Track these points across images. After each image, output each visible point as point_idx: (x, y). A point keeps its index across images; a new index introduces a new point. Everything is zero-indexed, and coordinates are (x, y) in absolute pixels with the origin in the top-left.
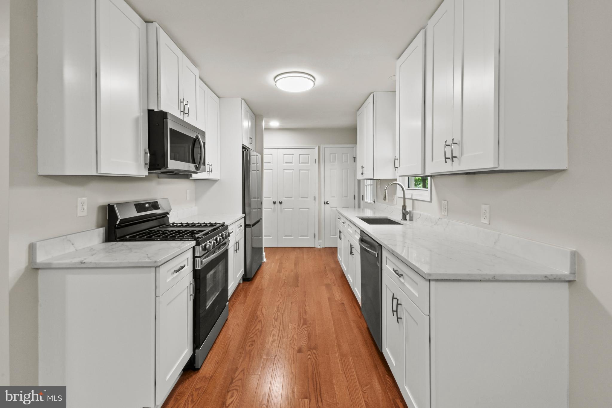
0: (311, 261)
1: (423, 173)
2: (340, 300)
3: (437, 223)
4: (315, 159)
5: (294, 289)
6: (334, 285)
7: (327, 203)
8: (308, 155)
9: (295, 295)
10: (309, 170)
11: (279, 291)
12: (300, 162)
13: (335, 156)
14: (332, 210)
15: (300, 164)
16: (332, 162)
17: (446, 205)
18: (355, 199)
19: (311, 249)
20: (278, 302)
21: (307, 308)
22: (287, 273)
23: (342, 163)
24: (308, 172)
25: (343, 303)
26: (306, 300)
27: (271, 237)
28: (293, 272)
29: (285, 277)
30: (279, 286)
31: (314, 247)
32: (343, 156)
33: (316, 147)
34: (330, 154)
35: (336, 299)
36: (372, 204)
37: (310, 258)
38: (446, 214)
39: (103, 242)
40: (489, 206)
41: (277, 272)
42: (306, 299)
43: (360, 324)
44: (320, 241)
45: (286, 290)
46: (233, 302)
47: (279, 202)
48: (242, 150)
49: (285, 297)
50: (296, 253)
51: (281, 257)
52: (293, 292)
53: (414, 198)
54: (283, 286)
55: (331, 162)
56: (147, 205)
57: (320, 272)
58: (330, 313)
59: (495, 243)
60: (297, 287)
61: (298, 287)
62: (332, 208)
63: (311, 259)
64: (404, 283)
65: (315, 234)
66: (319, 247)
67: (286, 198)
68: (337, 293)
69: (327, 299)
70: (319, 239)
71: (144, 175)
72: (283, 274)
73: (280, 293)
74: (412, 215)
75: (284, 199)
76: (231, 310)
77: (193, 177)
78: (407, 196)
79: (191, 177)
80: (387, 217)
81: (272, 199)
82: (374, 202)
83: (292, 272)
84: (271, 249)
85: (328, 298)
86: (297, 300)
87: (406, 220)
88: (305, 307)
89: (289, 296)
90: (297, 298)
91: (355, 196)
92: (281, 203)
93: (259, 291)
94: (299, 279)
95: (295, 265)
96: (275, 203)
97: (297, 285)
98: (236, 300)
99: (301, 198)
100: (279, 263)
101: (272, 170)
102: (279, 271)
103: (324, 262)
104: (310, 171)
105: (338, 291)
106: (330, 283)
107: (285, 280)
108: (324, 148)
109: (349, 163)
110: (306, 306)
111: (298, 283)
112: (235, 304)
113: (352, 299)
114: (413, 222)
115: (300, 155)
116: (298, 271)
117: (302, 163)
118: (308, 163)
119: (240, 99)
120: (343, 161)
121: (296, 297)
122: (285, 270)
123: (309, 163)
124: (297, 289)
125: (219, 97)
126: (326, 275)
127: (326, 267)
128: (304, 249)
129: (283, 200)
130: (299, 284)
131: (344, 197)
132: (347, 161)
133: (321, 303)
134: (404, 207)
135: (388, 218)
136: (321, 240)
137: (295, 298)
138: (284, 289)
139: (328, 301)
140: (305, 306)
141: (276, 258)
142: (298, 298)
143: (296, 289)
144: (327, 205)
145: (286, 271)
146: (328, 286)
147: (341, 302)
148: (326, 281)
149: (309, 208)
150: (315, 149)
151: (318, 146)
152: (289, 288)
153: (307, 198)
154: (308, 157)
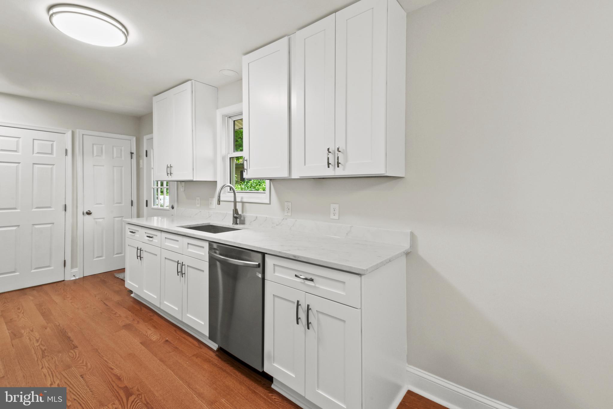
0: (72, 302)
1: (289, 176)
2: (160, 338)
3: (280, 223)
4: (66, 149)
5: (70, 354)
6: (137, 323)
7: (89, 213)
8: (52, 142)
10: (54, 165)
11: (42, 368)
12: (36, 151)
13: (102, 148)
14: (96, 222)
15: (34, 155)
16: (97, 156)
17: (290, 206)
18: (132, 205)
19: (58, 284)
21: (117, 371)
22: (37, 334)
23: (113, 158)
24: (52, 169)
25: (167, 341)
26: (107, 360)
28: (48, 328)
29: (37, 340)
30: (36, 359)
31: (64, 281)
32: (115, 149)
33: (69, 131)
34: (93, 144)
35: (154, 340)
36: (168, 210)
37: (68, 298)
38: (290, 214)
40: (338, 205)
42: (105, 358)
43: (205, 355)
44: (75, 270)
45: (55, 362)
49: (62, 372)
52: (73, 358)
53: (245, 200)
54: (43, 358)
55: (95, 155)
57: (100, 313)
58: (158, 361)
59: (347, 234)
62: (95, 220)
63: (71, 299)
64: (316, 286)
65: (65, 261)
66: (74, 278)
68: (149, 332)
69: (141, 345)
70: (72, 267)
72: (28, 338)
73: (45, 370)
74: (244, 218)
78: (238, 199)
80: (209, 223)
82: (173, 208)
83: (46, 328)
85: (141, 343)
86: (89, 367)
87: (237, 224)
88: (112, 371)
89: (69, 367)
90: (86, 364)
91: (132, 201)
94: (70, 334)
95: (43, 316)
97: (73, 344)
99: (37, 208)
100: (6, 323)
103: (97, 297)
104: (55, 166)
105: (149, 329)
106: (128, 322)
107: (41, 346)
108: (83, 135)
109: (123, 159)
110: (112, 369)
113: (175, 330)
114: (245, 225)
115: (33, 139)
116: (58, 324)
117: (38, 153)
118: (52, 153)
120: (115, 156)
121: (84, 364)
122: (28, 330)
123: (53, 155)
124: (76, 351)
126: (115, 314)
127: (105, 302)
130: (76, 342)
131: (117, 203)
132: (121, 157)
133: (135, 354)
134: (236, 211)
135: (211, 224)
136: (76, 267)
137: (84, 366)
138: (49, 360)
139: (143, 348)
140: (110, 370)
142: (89, 364)
144: (87, 216)
145: (32, 331)
146: (127, 327)
147: (163, 341)
148: (121, 322)
149: (53, 223)
150: (66, 134)
151: (71, 131)
152: (58, 355)
153: (50, 207)
154: (52, 145)
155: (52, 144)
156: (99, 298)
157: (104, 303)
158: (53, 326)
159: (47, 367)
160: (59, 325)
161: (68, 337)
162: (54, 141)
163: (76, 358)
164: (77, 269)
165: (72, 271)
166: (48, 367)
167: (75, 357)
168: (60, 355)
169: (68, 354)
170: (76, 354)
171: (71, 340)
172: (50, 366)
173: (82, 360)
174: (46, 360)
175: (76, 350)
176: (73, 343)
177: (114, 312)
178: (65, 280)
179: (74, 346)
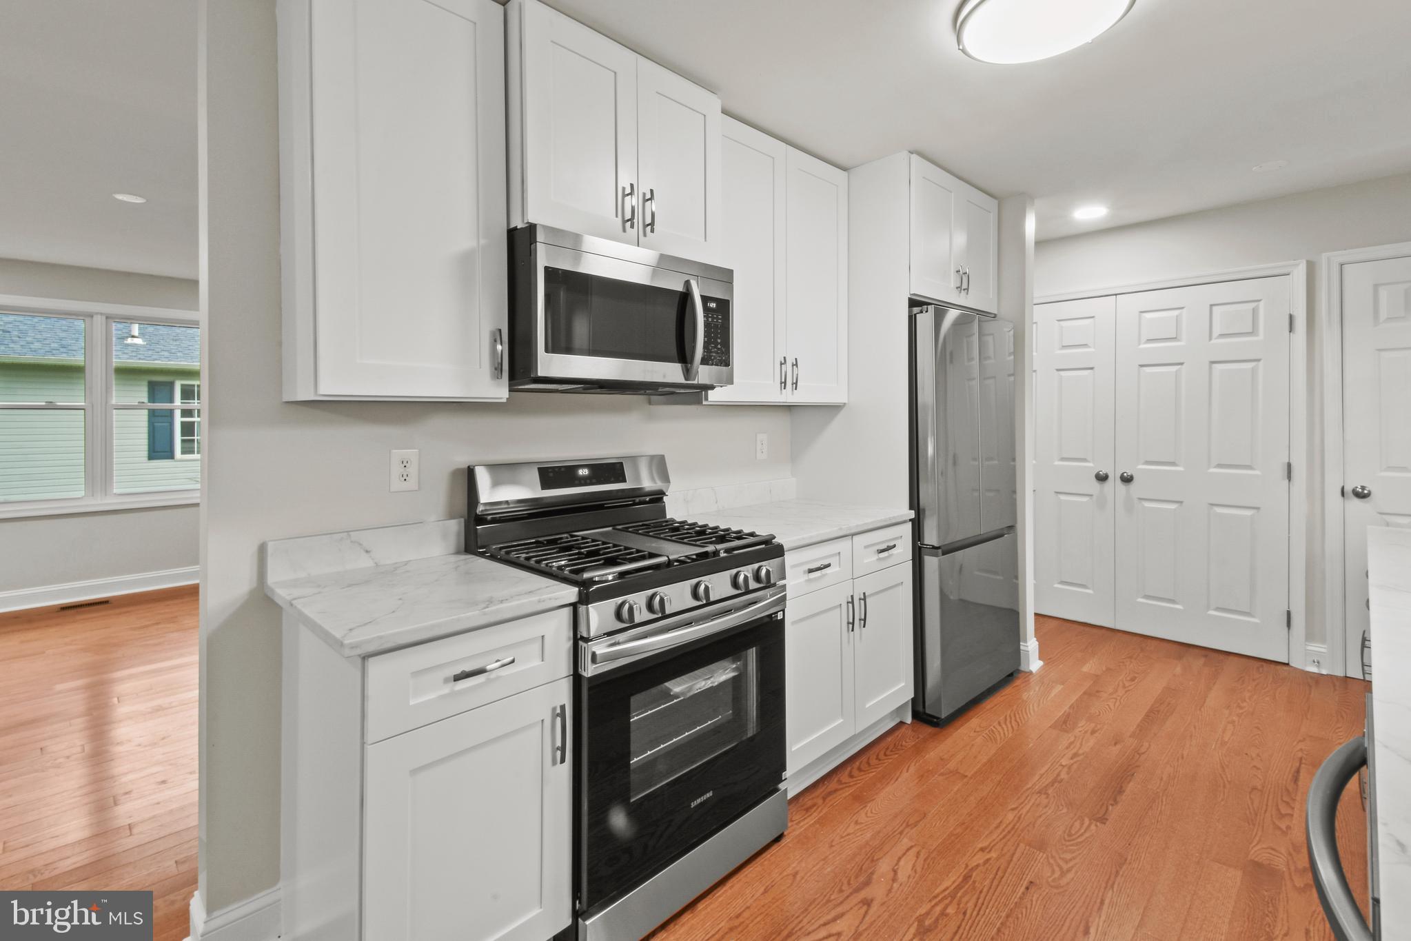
0: (1233, 722)
4: (1291, 317)
5: (1077, 824)
7: (1360, 495)
8: (1253, 305)
9: (1068, 856)
10: (1259, 360)
11: (1013, 809)
12: (1216, 332)
15: (1213, 341)
16: (1388, 319)
20: (980, 853)
22: (1091, 743)
24: (1254, 371)
27: (1090, 591)
28: (1119, 746)
29: (1075, 755)
30: (1028, 786)
31: (1288, 664)
33: (1298, 265)
37: (1241, 708)
39: (458, 553)
41: (1053, 727)
44: (1315, 647)
45: (1041, 816)
46: (840, 782)
47: (1118, 475)
48: (910, 312)
49: (1022, 845)
50: (1178, 670)
51: (1108, 669)
52: (1070, 835)
54: (1040, 792)
55: (1382, 319)
56: (583, 472)
57: (1254, 789)
60: (1097, 820)
61: (1103, 820)
62: (1383, 515)
63: (1239, 716)
65: (1289, 613)
66: (1313, 669)
67: (1147, 463)
70: (1310, 637)
71: (501, 398)
72: (1072, 739)
73: (1010, 816)
75: (1141, 467)
76: (815, 808)
77: (709, 400)
79: (706, 399)
81: (1091, 465)
83: (1116, 744)
84: (1087, 629)
86: (1065, 881)
88: (1081, 934)
90: (1069, 870)
92: (1127, 480)
93: (942, 774)
94: (1131, 788)
95: (1147, 716)
96: (1102, 478)
97: (1107, 809)
98: (851, 780)
99: (1220, 466)
100: (1085, 693)
101: (1092, 368)
102: (1065, 722)
103: (1301, 746)
104: (1261, 363)
107: (1065, 770)
108: (1340, 264)
110: (1086, 932)
111: (1116, 802)
112: (841, 792)
115: (1211, 305)
116: (1143, 750)
117: (1222, 336)
118: (1253, 332)
119: (905, 153)
121: (1067, 866)
122: (1093, 725)
123: (1257, 335)
124: (1093, 827)
125: (844, 169)
128: (1231, 658)
129: (1138, 469)
130: (1115, 812)
136: (1323, 640)
137: (1061, 869)
138: (1039, 805)
141: (1085, 669)
142: (1070, 875)
143: (1089, 826)
144: (1355, 501)
145: (1093, 732)
146: (1258, 875)
148: (1264, 846)
149: (1258, 508)
150: (1291, 275)
151: (1305, 262)
152: (1061, 807)
153: (1249, 467)
154: (1255, 312)
155: (1253, 309)
156: (1301, 750)
157: (1298, 771)
158: (1133, 747)
159: (1020, 813)
160: (1140, 755)
161: (1121, 787)
162: (1260, 301)
163: (1073, 840)
164: (1325, 646)
165: (1309, 648)
166: (1021, 815)
167: (1074, 837)
168: (1065, 810)
169: (1076, 821)
170: (1085, 832)
171: (1115, 800)
172: (1025, 816)
173: (1073, 855)
174: (1036, 800)
175: (1096, 826)
176: (1110, 808)
177: (1284, 810)
178: (1291, 664)
179: (1105, 814)
